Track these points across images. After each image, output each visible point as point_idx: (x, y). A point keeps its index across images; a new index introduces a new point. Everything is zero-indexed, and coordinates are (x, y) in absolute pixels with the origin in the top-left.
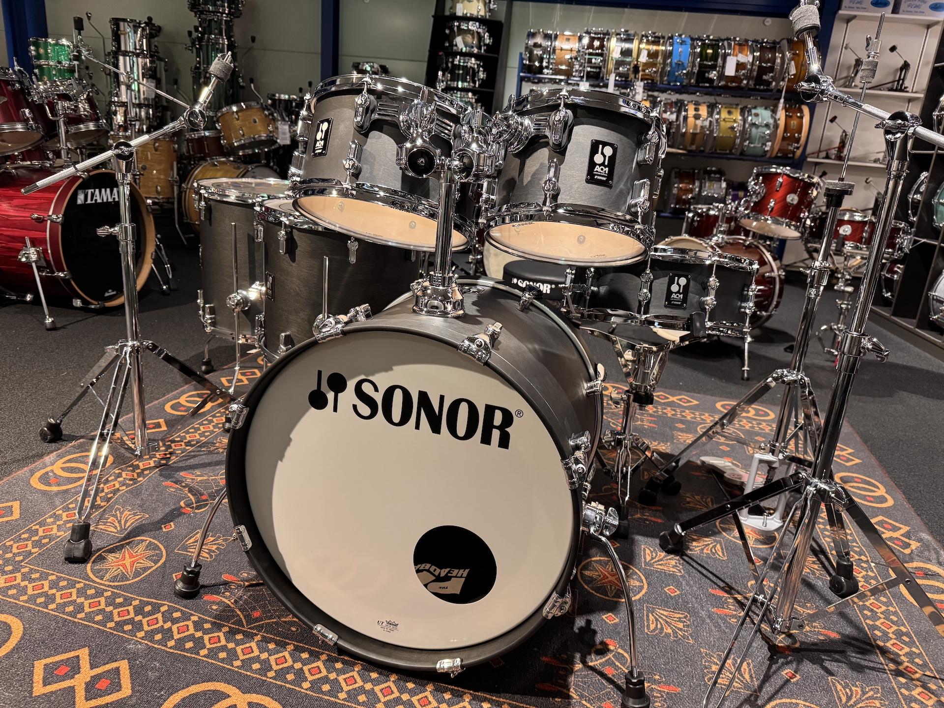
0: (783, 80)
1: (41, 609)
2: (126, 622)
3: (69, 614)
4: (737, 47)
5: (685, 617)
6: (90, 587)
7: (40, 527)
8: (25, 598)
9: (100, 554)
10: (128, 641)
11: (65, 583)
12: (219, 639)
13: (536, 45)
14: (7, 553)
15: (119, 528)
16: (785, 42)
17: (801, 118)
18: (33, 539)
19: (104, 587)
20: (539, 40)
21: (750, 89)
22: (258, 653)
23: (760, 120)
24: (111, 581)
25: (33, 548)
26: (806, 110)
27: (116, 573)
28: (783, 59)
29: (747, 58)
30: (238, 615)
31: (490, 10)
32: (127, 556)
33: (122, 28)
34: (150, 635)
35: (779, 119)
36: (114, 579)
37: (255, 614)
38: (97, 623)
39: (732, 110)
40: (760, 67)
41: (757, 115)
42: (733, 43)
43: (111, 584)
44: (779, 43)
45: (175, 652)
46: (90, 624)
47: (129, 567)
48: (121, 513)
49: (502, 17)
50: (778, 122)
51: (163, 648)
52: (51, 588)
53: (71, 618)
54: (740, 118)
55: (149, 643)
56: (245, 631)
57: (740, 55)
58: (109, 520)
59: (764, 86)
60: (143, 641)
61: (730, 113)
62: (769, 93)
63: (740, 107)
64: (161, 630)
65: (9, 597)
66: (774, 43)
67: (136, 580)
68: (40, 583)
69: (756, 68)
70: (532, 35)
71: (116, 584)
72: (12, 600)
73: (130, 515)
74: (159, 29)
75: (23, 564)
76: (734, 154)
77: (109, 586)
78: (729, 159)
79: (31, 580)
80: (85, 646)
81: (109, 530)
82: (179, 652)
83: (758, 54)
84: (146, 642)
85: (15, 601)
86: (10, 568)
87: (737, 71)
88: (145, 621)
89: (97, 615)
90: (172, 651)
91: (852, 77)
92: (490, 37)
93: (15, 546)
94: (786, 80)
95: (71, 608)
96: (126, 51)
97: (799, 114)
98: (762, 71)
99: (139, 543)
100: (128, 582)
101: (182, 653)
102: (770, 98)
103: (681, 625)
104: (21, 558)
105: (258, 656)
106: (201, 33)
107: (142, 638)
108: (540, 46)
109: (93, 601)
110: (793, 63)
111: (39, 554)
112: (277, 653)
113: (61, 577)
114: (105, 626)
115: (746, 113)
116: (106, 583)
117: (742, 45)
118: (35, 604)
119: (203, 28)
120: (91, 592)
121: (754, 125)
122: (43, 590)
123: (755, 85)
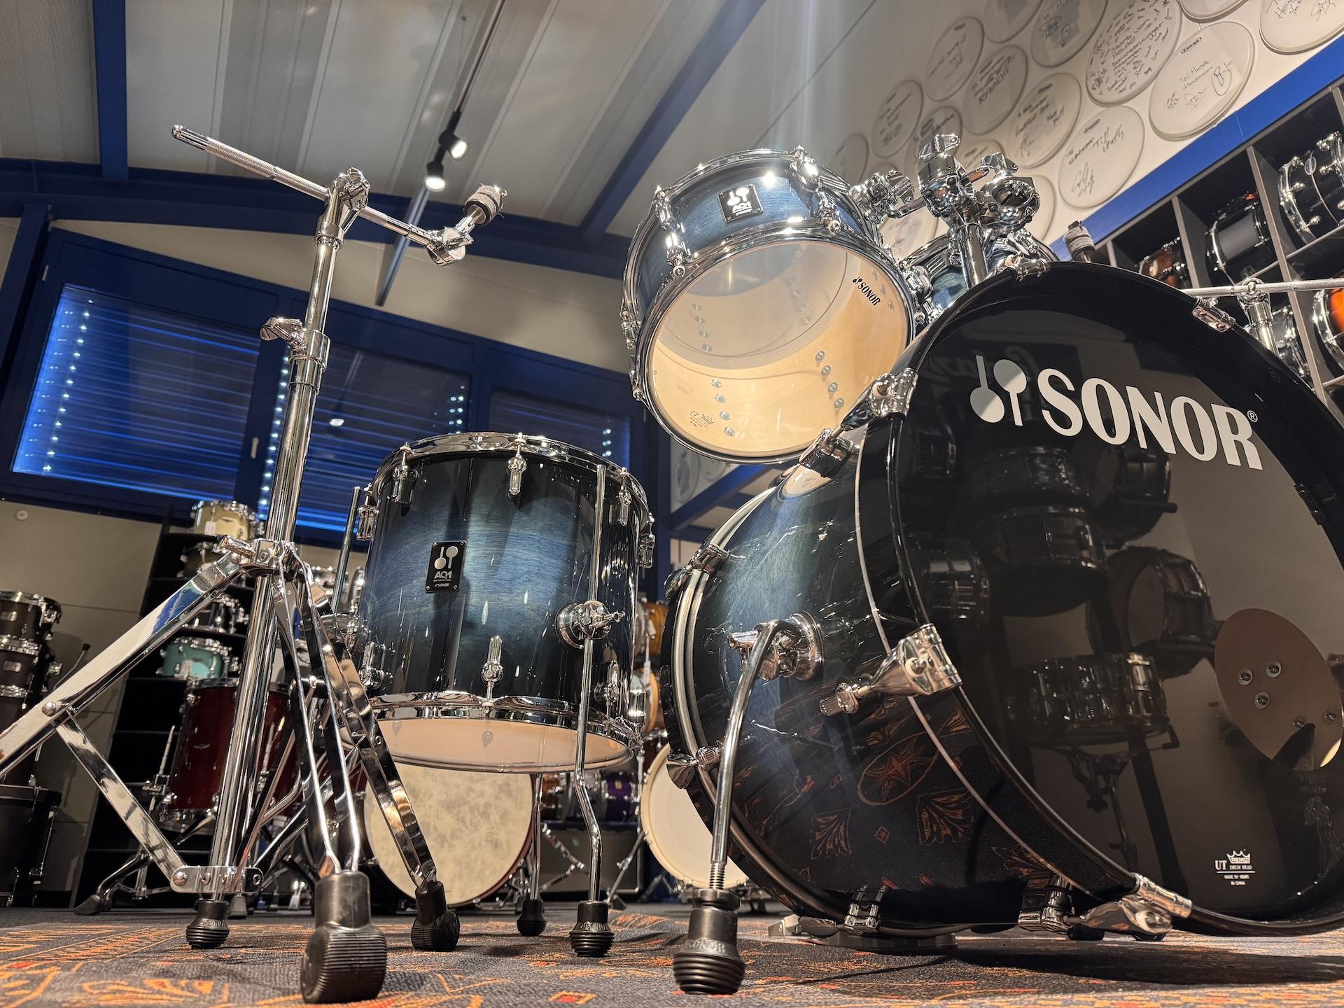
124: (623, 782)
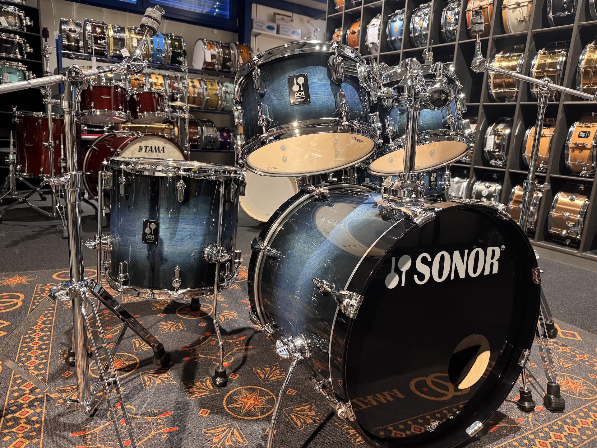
0: (237, 67)
4: (209, 45)
16: (232, 44)
20: (72, 27)
21: (219, 71)
23: (229, 89)
28: (234, 54)
39: (213, 83)
40: (224, 58)
41: (227, 87)
42: (206, 42)
44: (229, 44)
54: (218, 88)
57: (211, 50)
59: (227, 69)
61: (212, 85)
62: (229, 74)
63: (216, 81)
66: (226, 44)
69: (221, 58)
76: (218, 110)
78: (214, 113)
83: (221, 50)
87: (212, 59)
92: (30, 20)
94: (239, 66)
98: (225, 60)
102: (229, 77)
110: (240, 57)
115: (221, 85)
117: (211, 44)
121: (226, 92)
123: (222, 68)
124: (227, 133)
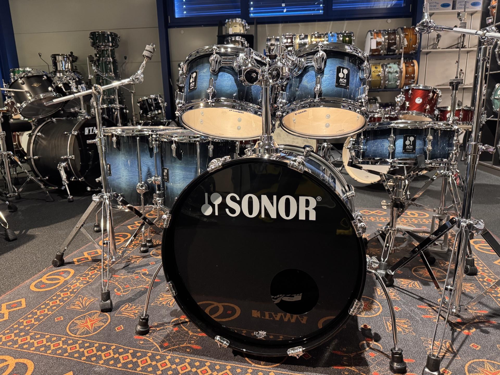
0: (402, 48)
1: (43, 354)
2: (92, 356)
3: (60, 354)
4: (375, 34)
5: (407, 322)
6: (70, 339)
7: (38, 310)
8: (34, 349)
9: (73, 322)
10: (95, 366)
11: (55, 339)
12: (147, 361)
13: (272, 45)
14: (21, 326)
15: (82, 307)
16: (400, 29)
17: (414, 66)
18: (35, 317)
19: (77, 339)
20: (273, 42)
22: (170, 366)
23: (392, 70)
24: (81, 335)
25: (35, 322)
26: (415, 62)
27: (83, 331)
28: (400, 38)
29: (381, 39)
30: (155, 346)
31: (246, 30)
32: (88, 321)
33: (57, 59)
34: (107, 362)
35: (402, 68)
36: (83, 333)
37: (165, 344)
38: (76, 358)
39: (377, 66)
40: (389, 43)
41: (390, 67)
42: (373, 33)
43: (81, 336)
44: (397, 30)
45: (123, 369)
46: (72, 359)
47: (90, 326)
48: (82, 299)
49: (253, 33)
50: (402, 70)
51: (115, 368)
52: (47, 342)
53: (60, 357)
54: (382, 69)
55: (107, 366)
56: (161, 354)
57: (378, 38)
58: (76, 303)
59: (392, 52)
60: (103, 366)
61: (376, 68)
62: (395, 56)
63: (381, 64)
64: (113, 358)
65: (24, 349)
66: (394, 30)
67: (95, 333)
68: (41, 340)
69: (386, 44)
70: (270, 40)
71: (84, 336)
72: (26, 351)
73: (87, 299)
74: (77, 58)
75: (30, 331)
76: (381, 89)
77: (80, 338)
78: (379, 91)
79: (35, 339)
80: (71, 371)
81: (76, 308)
82: (125, 370)
83: (387, 37)
84: (105, 366)
85: (28, 351)
86: (23, 333)
87: (377, 46)
88: (103, 354)
89: (76, 354)
90: (120, 369)
91: (436, 44)
92: (248, 43)
93: (25, 322)
94: (403, 48)
95: (60, 351)
96: (60, 70)
97: (412, 65)
98: (390, 45)
99: (95, 314)
100: (91, 335)
101: (127, 370)
102: (396, 58)
103: (406, 326)
104: (29, 328)
105: (170, 367)
106: (98, 57)
107: (102, 364)
108: (274, 45)
109: (72, 346)
110: (405, 39)
111: (39, 325)
112: (181, 364)
113: (53, 335)
114: (81, 359)
115: (385, 67)
116: (78, 336)
117: (378, 33)
118: (39, 351)
119: (100, 55)
120: (70, 342)
121: (389, 72)
122: (43, 344)
123: (387, 52)
